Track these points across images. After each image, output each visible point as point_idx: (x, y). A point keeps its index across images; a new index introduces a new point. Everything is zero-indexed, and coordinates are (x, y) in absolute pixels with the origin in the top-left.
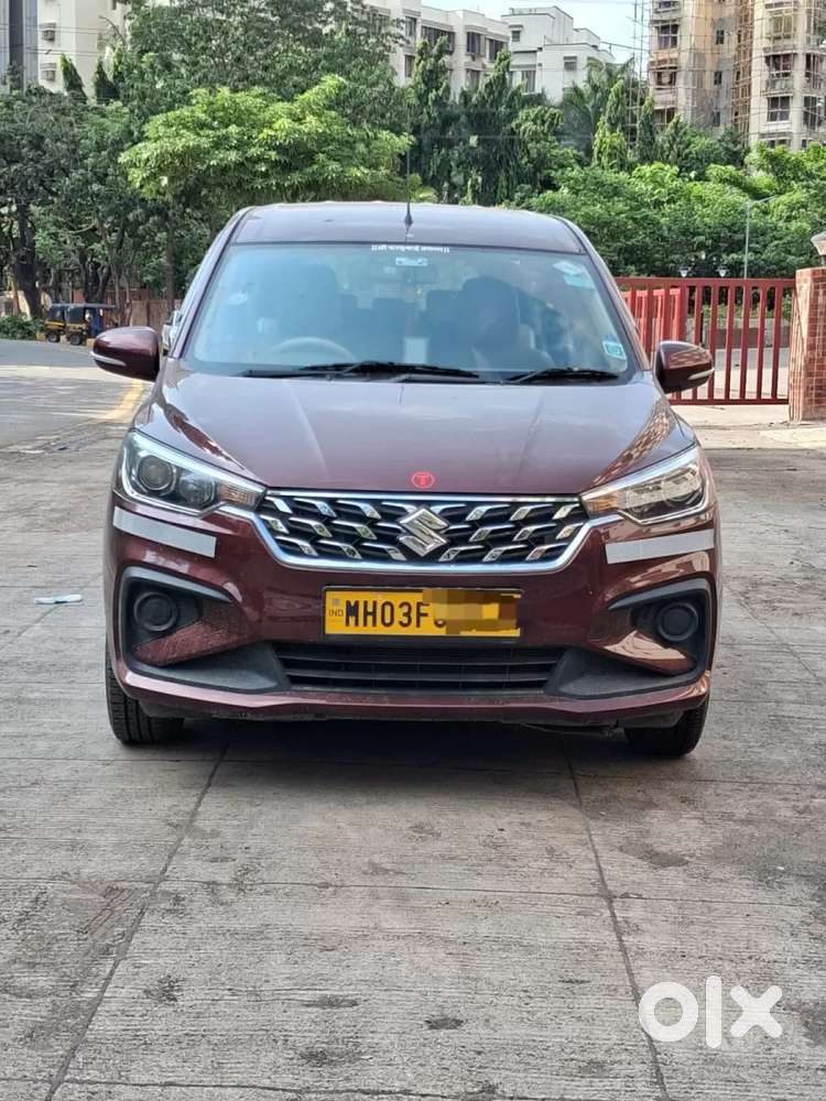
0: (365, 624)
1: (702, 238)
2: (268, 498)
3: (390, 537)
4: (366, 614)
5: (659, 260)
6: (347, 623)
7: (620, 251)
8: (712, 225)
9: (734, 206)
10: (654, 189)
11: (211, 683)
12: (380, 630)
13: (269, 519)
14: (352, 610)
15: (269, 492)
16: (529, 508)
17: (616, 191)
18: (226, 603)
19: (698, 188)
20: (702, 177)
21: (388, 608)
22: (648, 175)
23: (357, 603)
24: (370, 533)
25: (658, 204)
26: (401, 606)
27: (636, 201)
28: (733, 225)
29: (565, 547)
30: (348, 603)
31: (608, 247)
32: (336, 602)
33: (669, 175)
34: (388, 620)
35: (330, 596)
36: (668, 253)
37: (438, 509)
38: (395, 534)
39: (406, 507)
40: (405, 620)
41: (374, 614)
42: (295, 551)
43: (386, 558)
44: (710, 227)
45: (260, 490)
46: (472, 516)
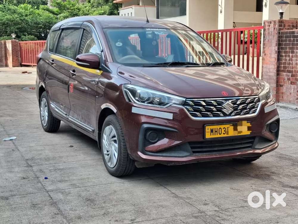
0: (215, 135)
1: (41, 25)
2: (187, 101)
3: (220, 110)
4: (215, 132)
5: (29, 31)
6: (211, 135)
7: (17, 28)
8: (44, 22)
9: (49, 17)
10: (25, 11)
11: (171, 155)
12: (219, 136)
13: (188, 107)
14: (212, 131)
15: (187, 100)
16: (249, 99)
17: (14, 12)
18: (177, 132)
19: (37, 11)
20: (38, 8)
21: (220, 130)
22: (23, 7)
23: (213, 129)
24: (214, 109)
25: (26, 16)
26: (223, 129)
27: (20, 14)
28: (49, 22)
29: (256, 110)
30: (211, 129)
31: (14, 27)
32: (208, 129)
33: (29, 7)
34: (220, 133)
35: (207, 127)
36: (31, 29)
37: (230, 101)
38: (221, 109)
39: (223, 101)
40: (224, 132)
41: (217, 131)
42: (195, 116)
43: (219, 116)
44: (43, 22)
45: (184, 99)
46: (238, 103)
